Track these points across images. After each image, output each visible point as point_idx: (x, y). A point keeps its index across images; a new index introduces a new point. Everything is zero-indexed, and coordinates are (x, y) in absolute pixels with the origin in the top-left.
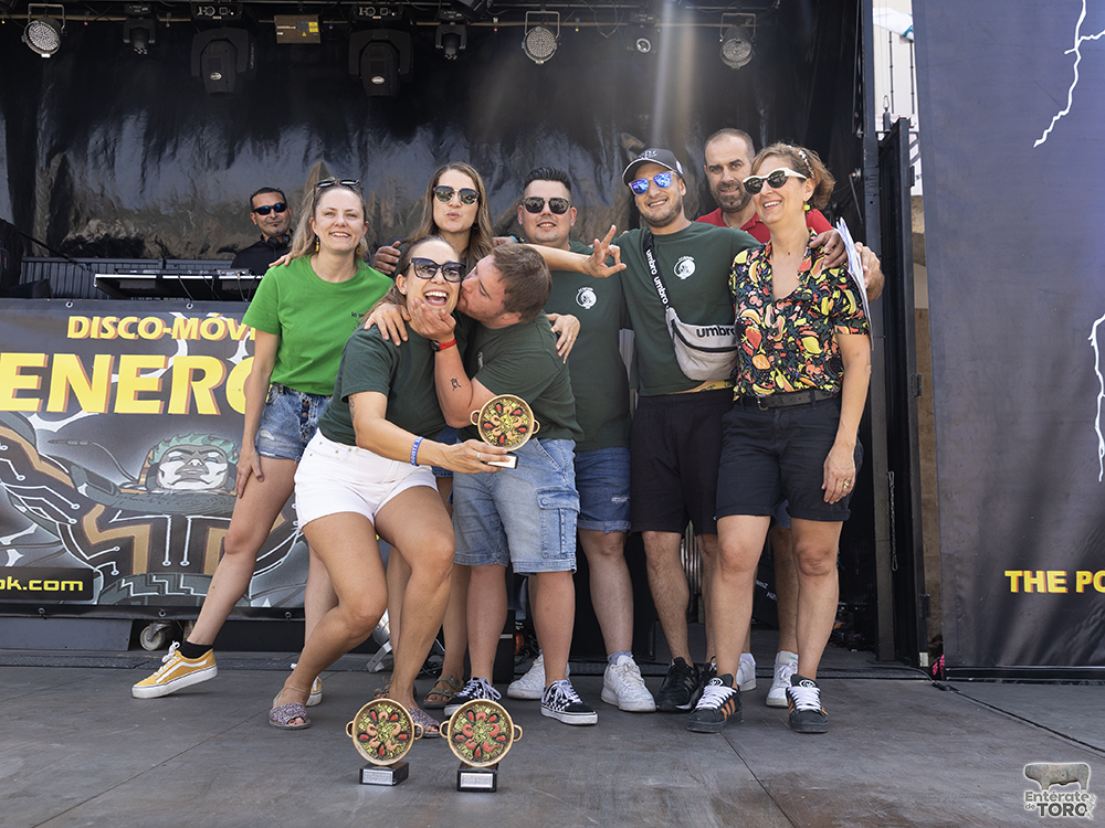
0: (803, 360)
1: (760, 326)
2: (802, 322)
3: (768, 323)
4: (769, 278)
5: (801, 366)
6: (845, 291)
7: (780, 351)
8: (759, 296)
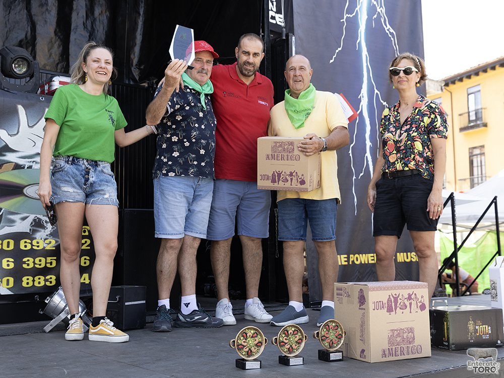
0: (414, 153)
1: (394, 140)
2: (415, 134)
3: (397, 138)
4: (398, 118)
5: (413, 156)
6: (437, 115)
7: (403, 150)
8: (394, 127)
